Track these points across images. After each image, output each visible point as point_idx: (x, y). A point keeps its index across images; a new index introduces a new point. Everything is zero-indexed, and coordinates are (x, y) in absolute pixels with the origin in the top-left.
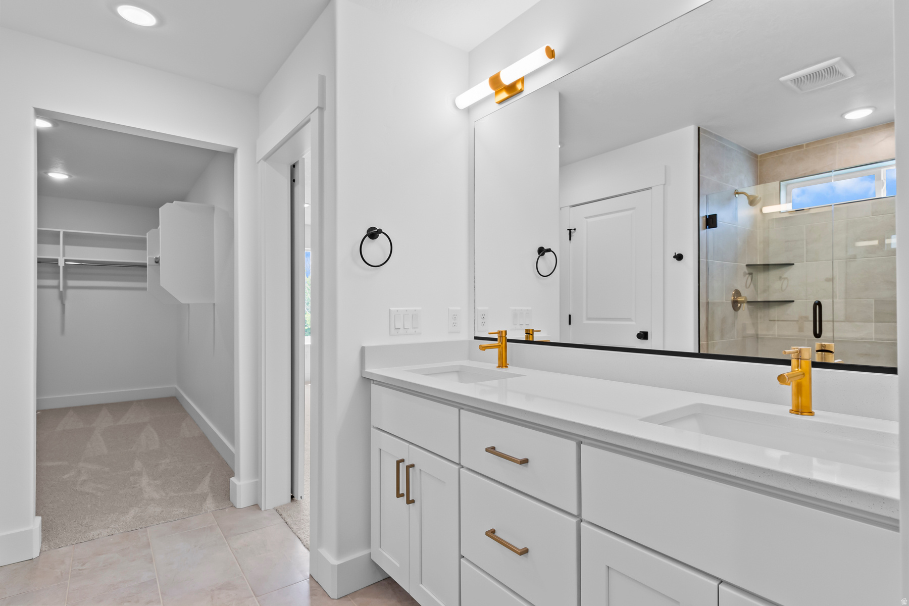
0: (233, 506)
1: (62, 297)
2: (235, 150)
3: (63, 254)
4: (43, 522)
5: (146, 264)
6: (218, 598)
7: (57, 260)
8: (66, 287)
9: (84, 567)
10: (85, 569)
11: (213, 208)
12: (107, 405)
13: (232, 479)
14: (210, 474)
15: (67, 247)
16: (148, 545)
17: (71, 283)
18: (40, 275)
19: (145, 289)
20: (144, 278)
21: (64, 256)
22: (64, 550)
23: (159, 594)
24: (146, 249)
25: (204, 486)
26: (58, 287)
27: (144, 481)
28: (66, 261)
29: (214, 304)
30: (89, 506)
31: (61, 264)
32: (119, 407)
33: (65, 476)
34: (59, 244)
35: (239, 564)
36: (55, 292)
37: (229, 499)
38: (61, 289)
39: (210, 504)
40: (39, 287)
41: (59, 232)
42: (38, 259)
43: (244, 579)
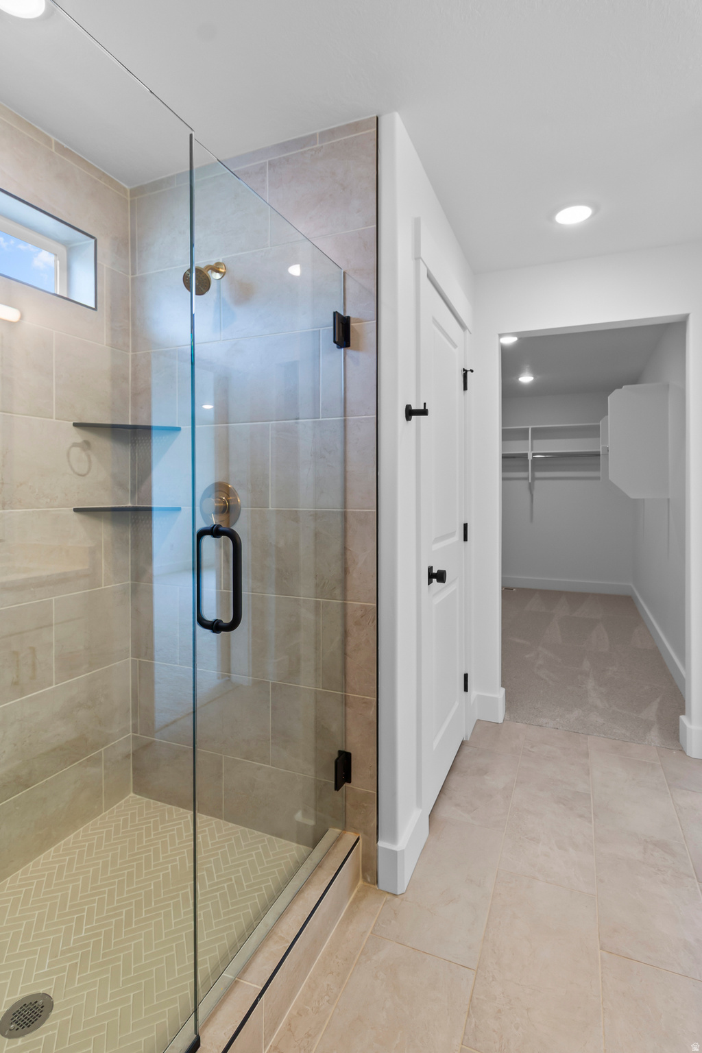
0: (682, 751)
1: (531, 488)
2: (686, 317)
3: (533, 448)
4: (506, 692)
5: (599, 452)
6: (652, 855)
7: (526, 454)
8: (534, 478)
9: (532, 750)
10: (533, 752)
11: (668, 386)
12: (566, 593)
13: (682, 717)
14: (658, 700)
15: (535, 441)
16: (587, 755)
17: (538, 474)
18: (505, 468)
19: (598, 478)
20: (597, 467)
21: (532, 450)
22: (520, 725)
23: (591, 813)
24: (599, 437)
25: (651, 712)
26: (527, 479)
27: (591, 684)
28: (533, 454)
29: (669, 500)
30: (542, 692)
31: (530, 458)
32: (577, 598)
33: (527, 656)
34: (528, 439)
35: (681, 827)
36: (525, 484)
37: (678, 740)
38: (530, 481)
39: (654, 736)
40: (504, 479)
41: (528, 429)
42: (502, 454)
43: (685, 850)
